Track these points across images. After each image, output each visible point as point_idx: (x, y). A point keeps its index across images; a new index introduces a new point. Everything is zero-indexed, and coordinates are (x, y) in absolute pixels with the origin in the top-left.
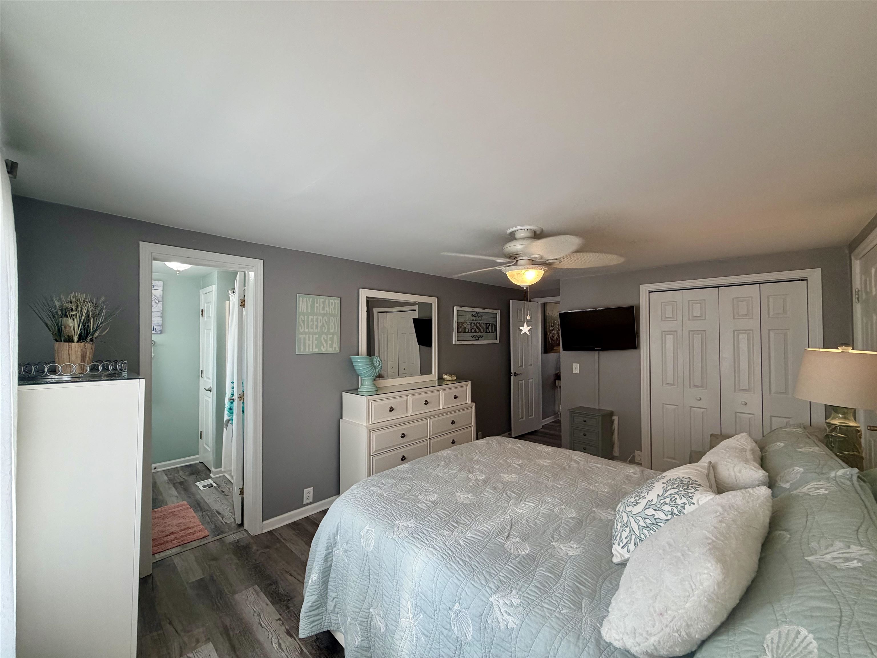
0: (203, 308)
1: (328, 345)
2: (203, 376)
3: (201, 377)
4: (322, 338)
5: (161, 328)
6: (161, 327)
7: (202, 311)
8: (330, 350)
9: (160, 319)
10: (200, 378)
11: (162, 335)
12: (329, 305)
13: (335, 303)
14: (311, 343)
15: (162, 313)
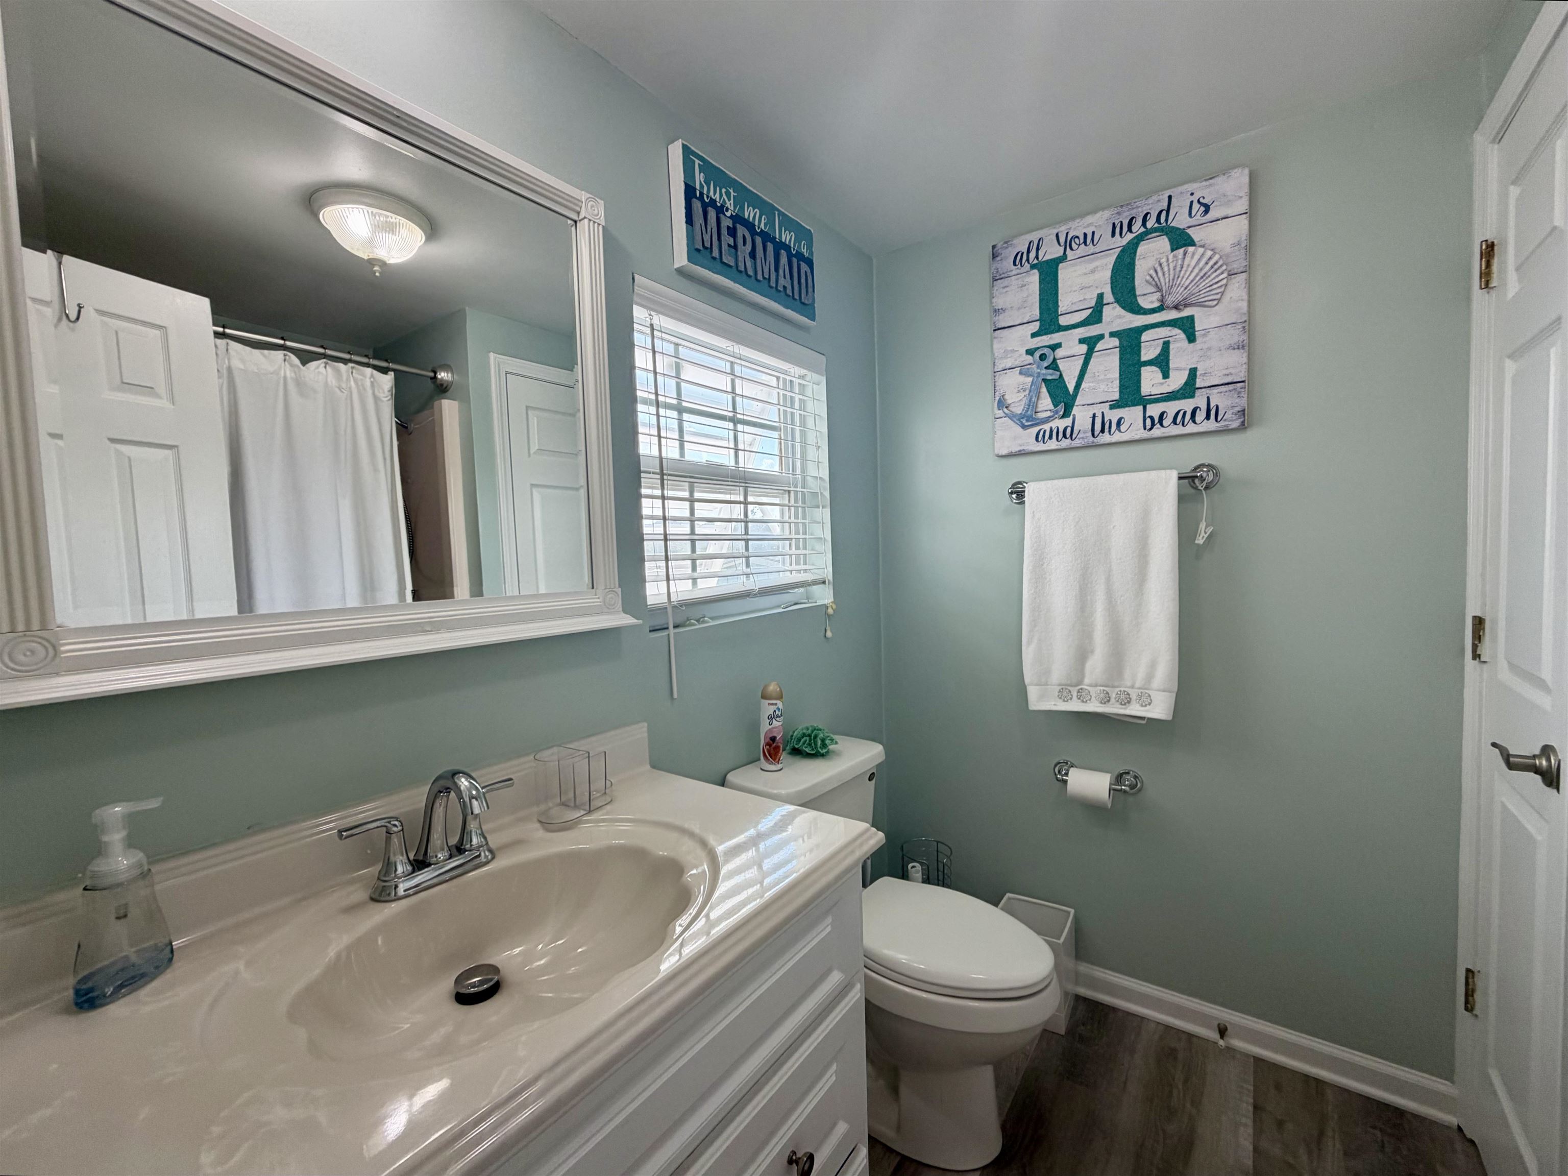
0: (1490, 237)
2: (1485, 650)
3: (1476, 656)
5: (1243, 402)
6: (1245, 395)
7: (1489, 251)
9: (1240, 358)
10: (1469, 663)
11: (1250, 435)
15: (1248, 325)
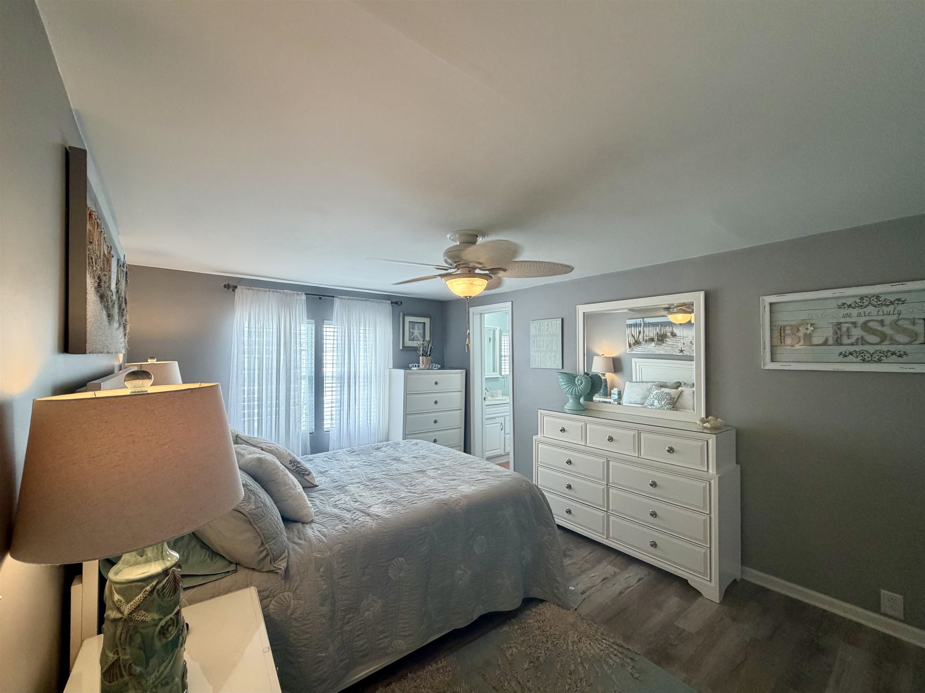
1: (552, 361)
4: (547, 355)
8: (553, 366)
12: (552, 326)
13: (556, 324)
14: (539, 359)
